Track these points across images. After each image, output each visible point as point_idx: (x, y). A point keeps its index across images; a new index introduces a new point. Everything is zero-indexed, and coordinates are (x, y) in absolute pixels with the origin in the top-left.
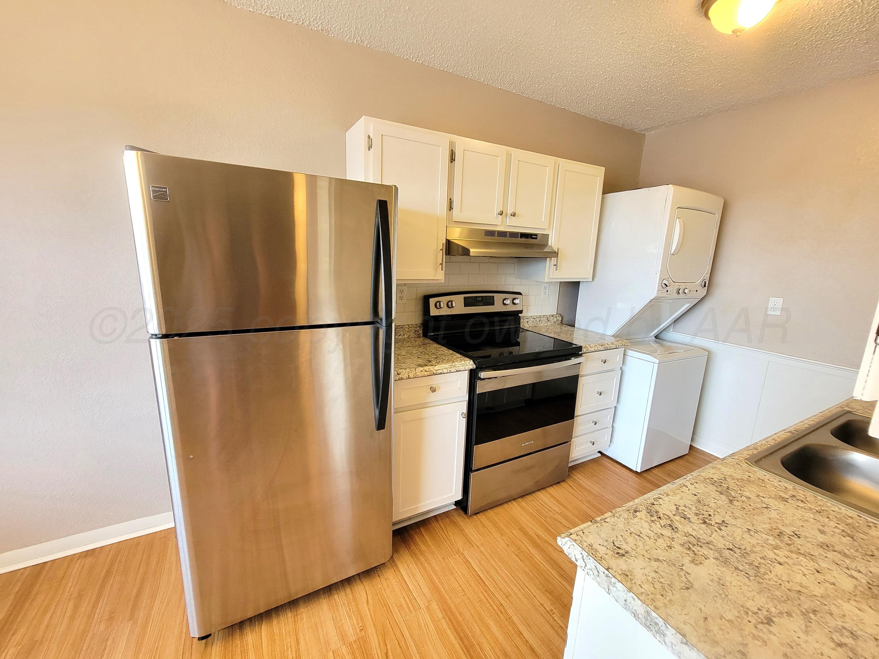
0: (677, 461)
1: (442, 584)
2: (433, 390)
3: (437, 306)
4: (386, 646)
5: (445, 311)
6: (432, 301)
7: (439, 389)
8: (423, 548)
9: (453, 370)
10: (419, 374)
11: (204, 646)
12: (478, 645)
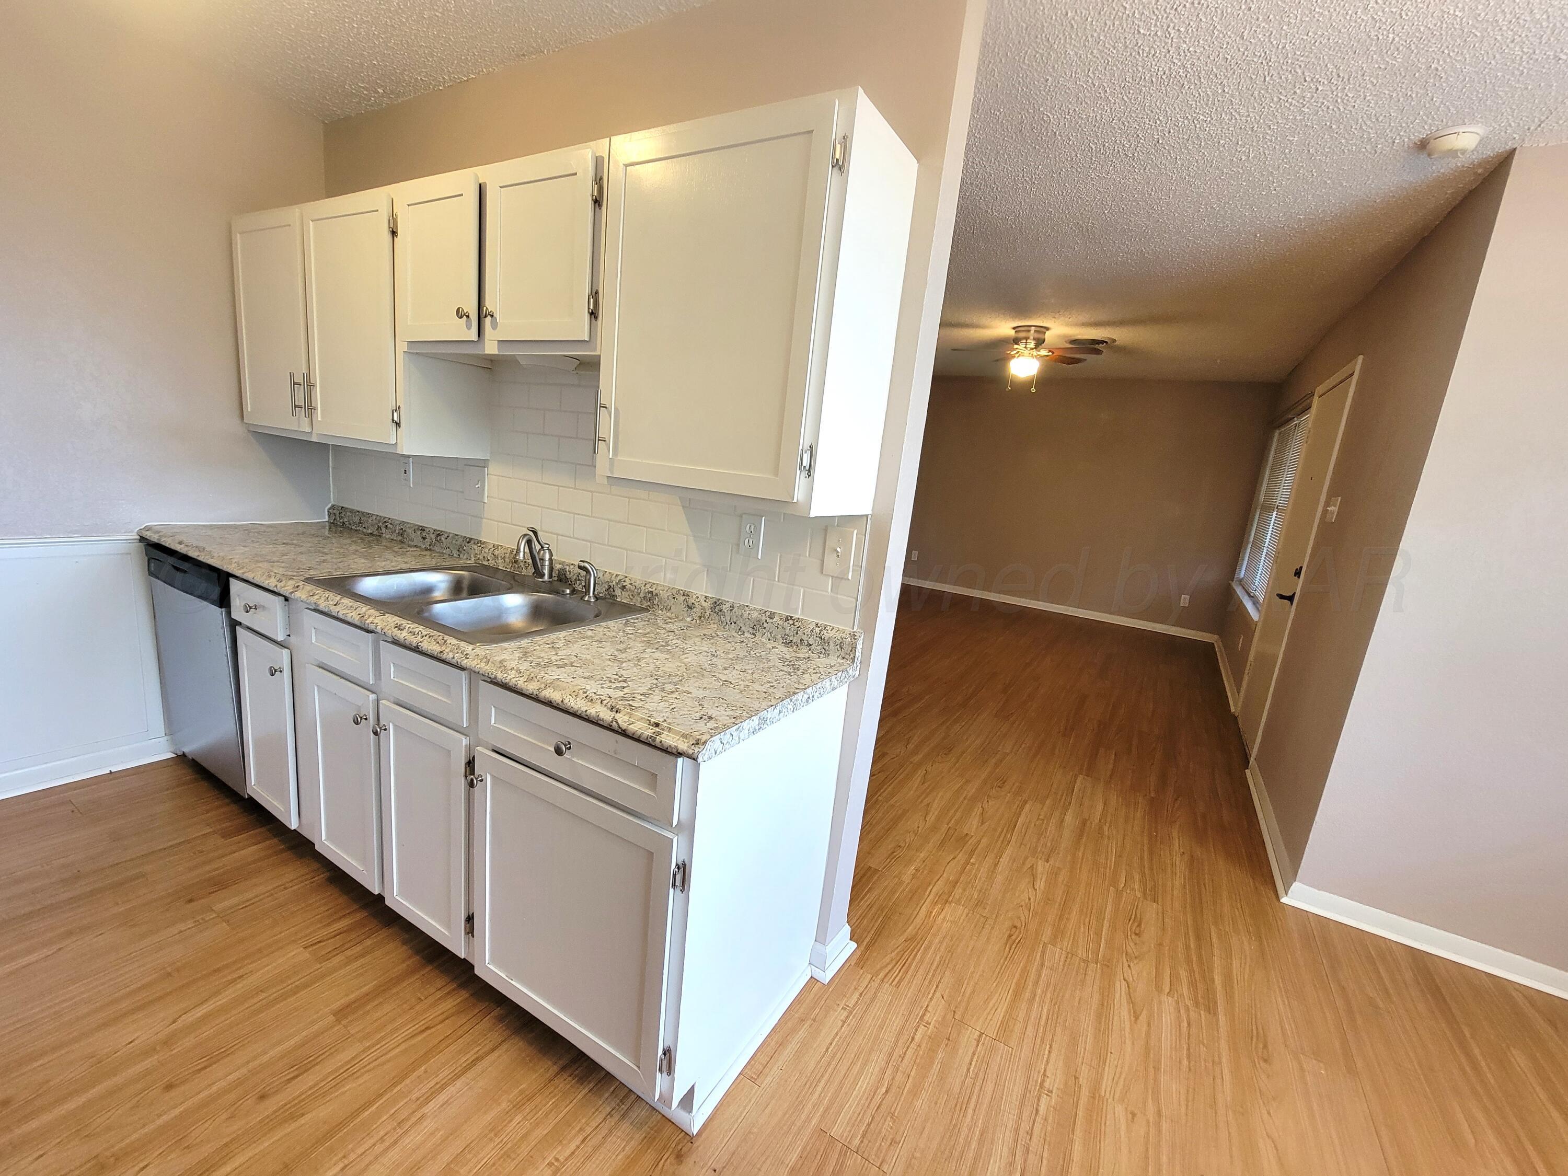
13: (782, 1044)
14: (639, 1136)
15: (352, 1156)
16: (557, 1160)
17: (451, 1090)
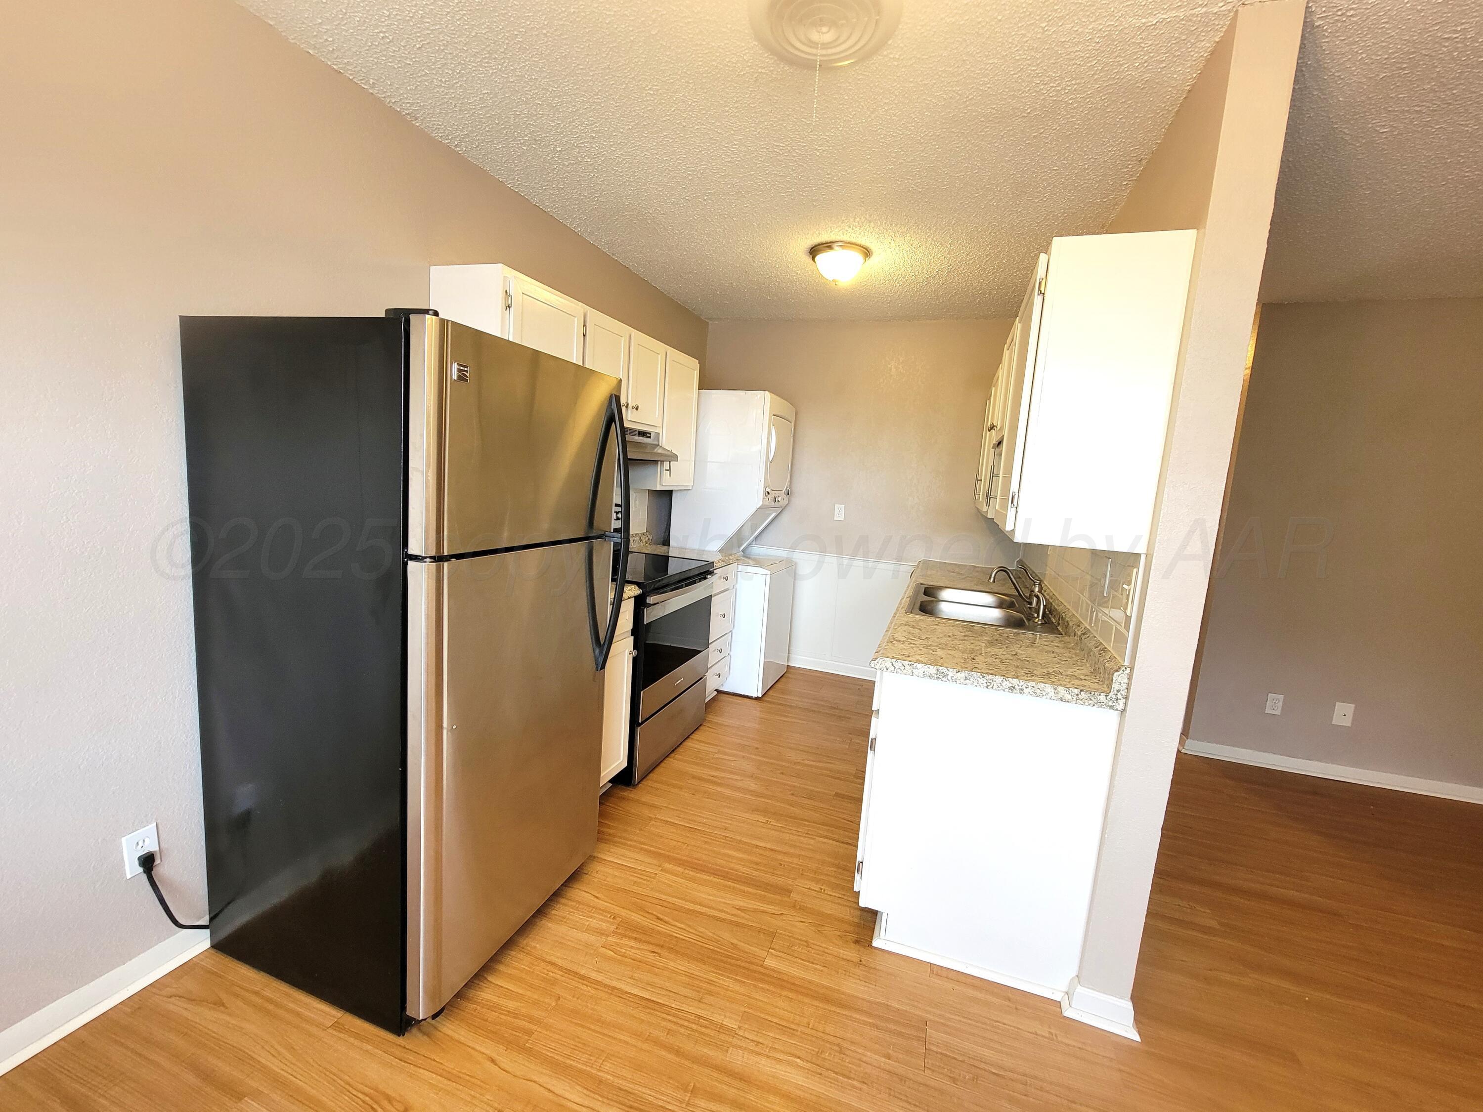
0: (782, 680)
1: (659, 848)
4: (652, 914)
8: (611, 831)
11: (425, 1037)
12: (731, 870)
13: (974, 987)
14: (856, 920)
15: (788, 827)
16: (824, 891)
17: (831, 842)
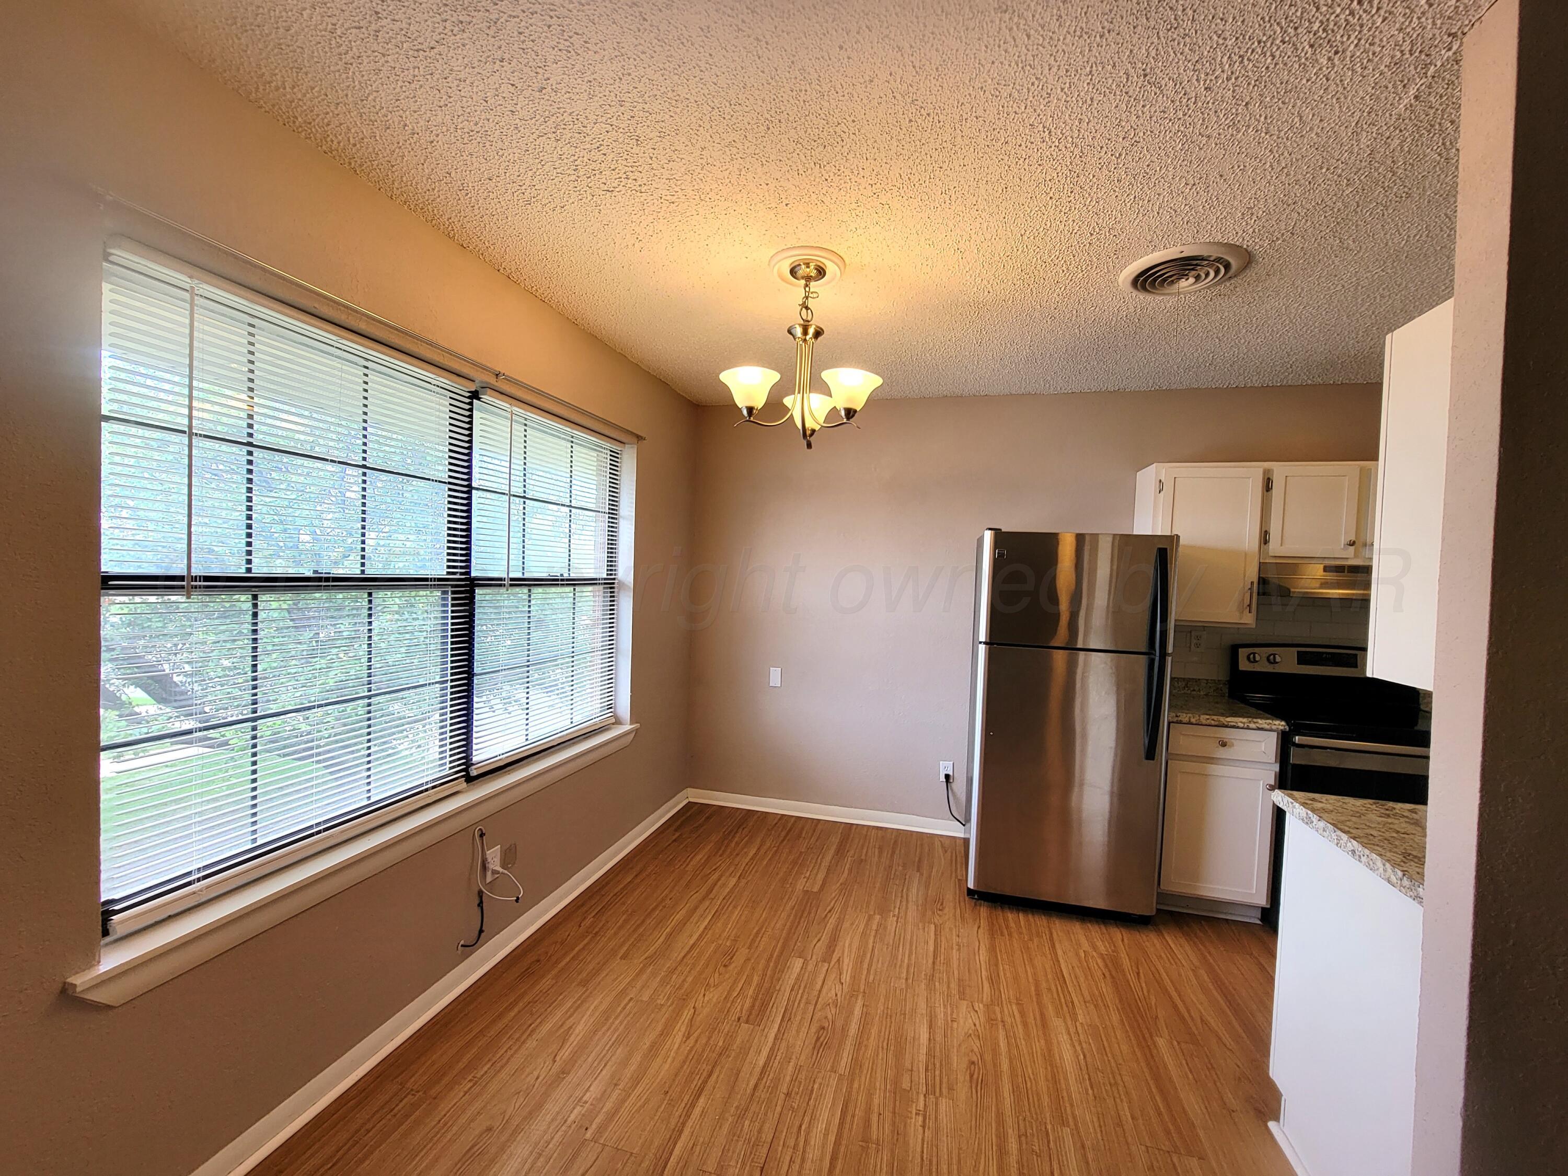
2: (1224, 744)
3: (1251, 659)
5: (1263, 667)
6: (1243, 653)
7: (1233, 745)
9: (1252, 725)
10: (1204, 722)
